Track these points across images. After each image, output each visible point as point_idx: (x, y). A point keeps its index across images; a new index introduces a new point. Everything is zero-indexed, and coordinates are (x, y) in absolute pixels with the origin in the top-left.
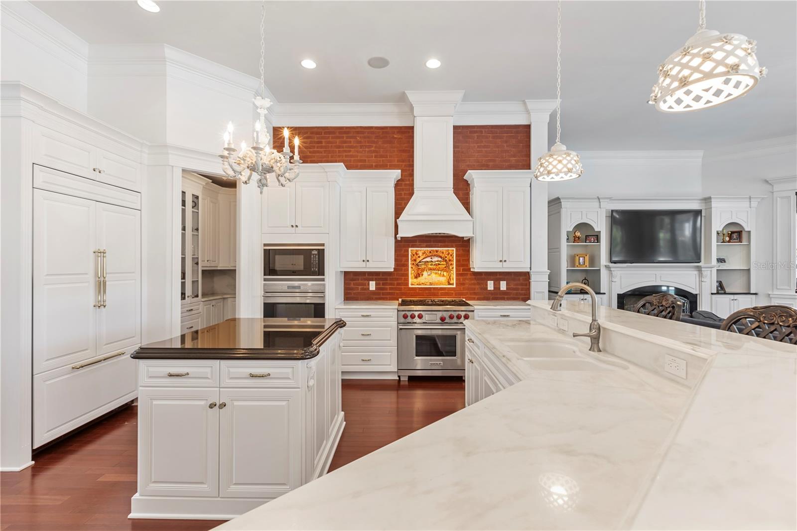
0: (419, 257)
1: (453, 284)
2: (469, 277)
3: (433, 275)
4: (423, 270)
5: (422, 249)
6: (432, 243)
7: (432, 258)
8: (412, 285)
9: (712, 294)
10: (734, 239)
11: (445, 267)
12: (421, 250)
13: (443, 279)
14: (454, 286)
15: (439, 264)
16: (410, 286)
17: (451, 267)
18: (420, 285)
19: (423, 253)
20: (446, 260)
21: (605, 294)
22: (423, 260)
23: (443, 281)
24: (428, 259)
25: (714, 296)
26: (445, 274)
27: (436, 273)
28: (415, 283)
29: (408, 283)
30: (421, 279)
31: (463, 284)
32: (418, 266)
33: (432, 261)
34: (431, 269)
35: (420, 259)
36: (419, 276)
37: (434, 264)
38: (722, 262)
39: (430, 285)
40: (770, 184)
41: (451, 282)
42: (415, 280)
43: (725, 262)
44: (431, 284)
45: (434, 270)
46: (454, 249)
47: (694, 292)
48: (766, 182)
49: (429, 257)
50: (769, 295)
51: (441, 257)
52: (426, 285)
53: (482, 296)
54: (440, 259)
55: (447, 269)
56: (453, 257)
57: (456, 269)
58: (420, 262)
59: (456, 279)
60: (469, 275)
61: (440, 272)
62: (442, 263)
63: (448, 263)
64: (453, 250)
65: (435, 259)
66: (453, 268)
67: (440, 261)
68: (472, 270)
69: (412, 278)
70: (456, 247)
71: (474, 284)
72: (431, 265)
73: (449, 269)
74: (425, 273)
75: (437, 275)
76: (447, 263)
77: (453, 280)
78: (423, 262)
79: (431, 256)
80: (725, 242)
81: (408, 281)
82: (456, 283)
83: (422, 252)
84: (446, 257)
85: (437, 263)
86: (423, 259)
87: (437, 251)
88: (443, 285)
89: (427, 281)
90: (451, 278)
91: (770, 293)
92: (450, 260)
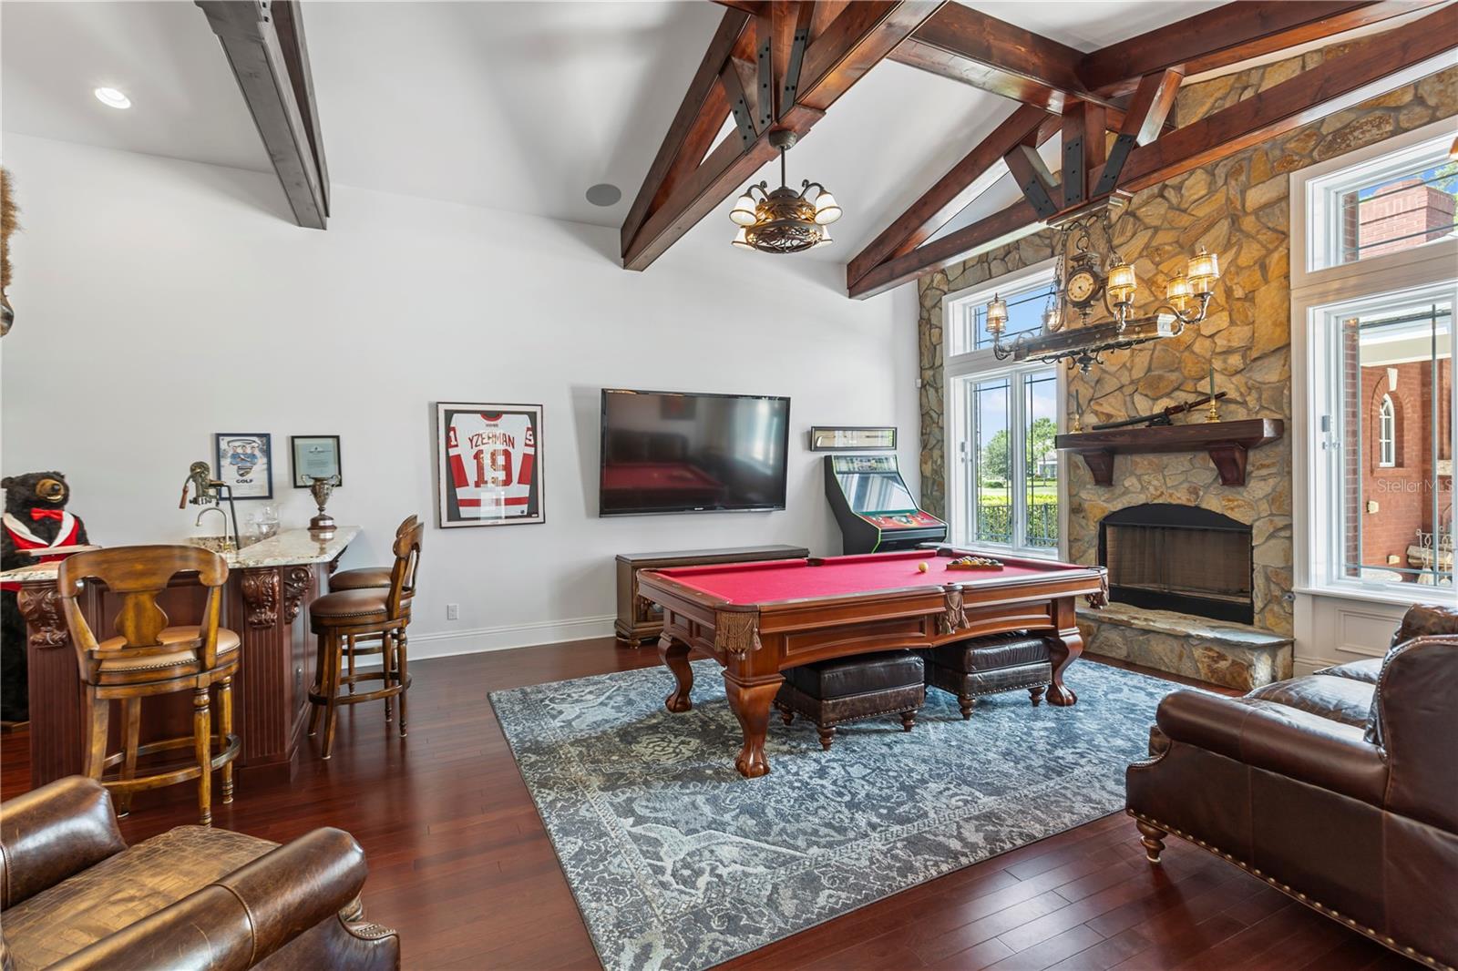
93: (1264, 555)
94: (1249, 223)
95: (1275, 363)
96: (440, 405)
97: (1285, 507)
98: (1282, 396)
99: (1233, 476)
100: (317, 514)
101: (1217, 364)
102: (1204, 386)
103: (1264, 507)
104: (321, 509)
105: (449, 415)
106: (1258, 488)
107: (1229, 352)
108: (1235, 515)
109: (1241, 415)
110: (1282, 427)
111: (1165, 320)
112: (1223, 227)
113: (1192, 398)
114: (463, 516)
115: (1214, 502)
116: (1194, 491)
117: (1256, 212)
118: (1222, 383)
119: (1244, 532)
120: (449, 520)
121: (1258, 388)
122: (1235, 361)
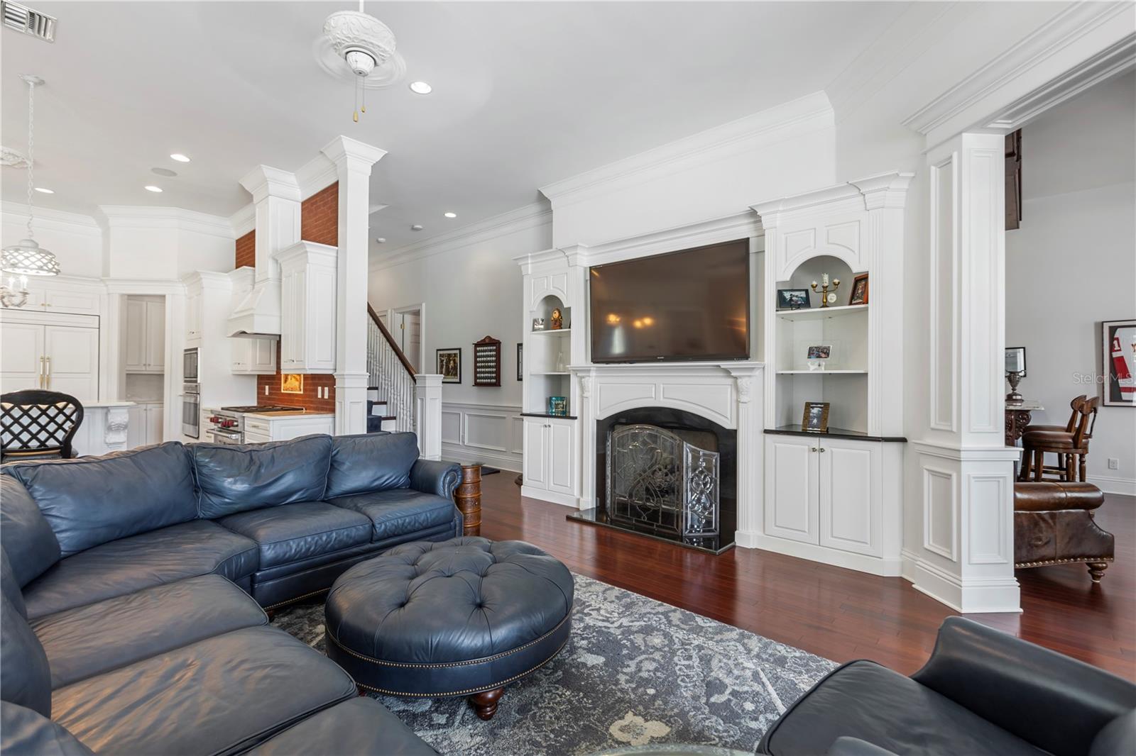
2: (309, 381)
9: (766, 432)
10: (858, 298)
21: (576, 418)
25: (768, 436)
38: (819, 357)
43: (827, 354)
47: (728, 425)
53: (315, 406)
71: (312, 390)
80: (827, 307)
96: (1105, 324)
100: (1011, 392)
104: (1014, 390)
105: (1113, 330)
114: (1124, 398)
120: (1111, 400)
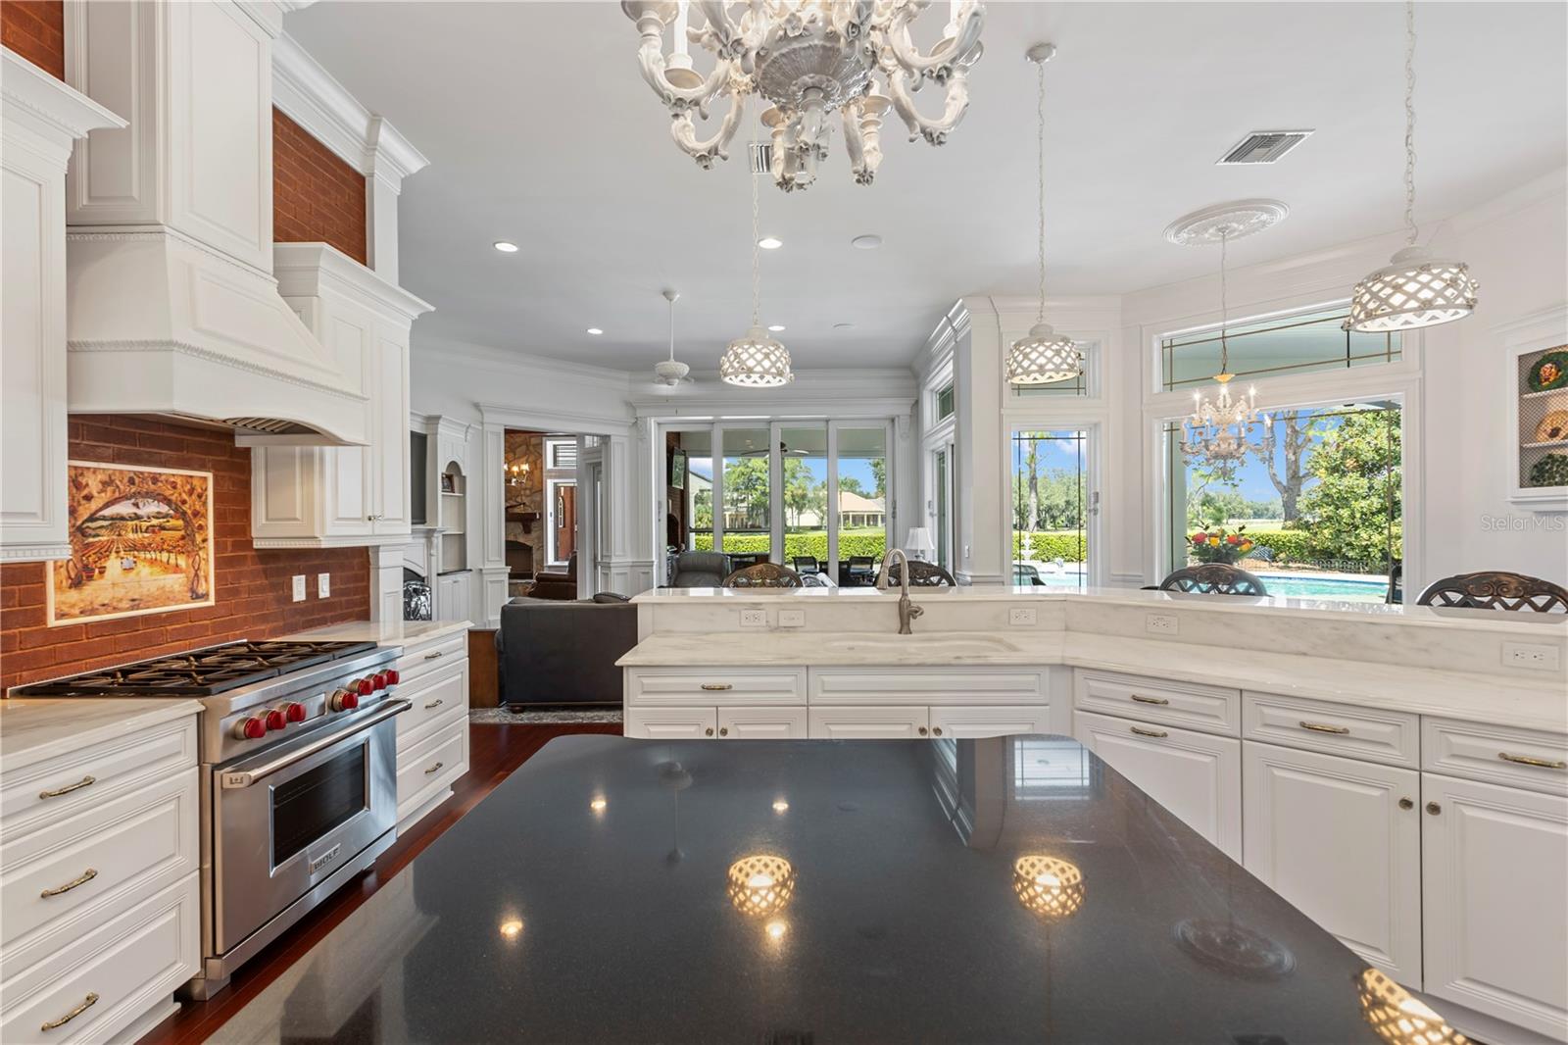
0: (88, 498)
1: (205, 596)
2: (249, 567)
3: (144, 570)
4: (104, 552)
5: (103, 465)
6: (137, 448)
7: (136, 505)
8: (60, 616)
9: (438, 575)
11: (183, 538)
12: (95, 471)
13: (176, 582)
14: (211, 602)
15: (162, 528)
16: (52, 622)
17: (199, 538)
18: (93, 612)
19: (105, 484)
20: (184, 513)
22: (107, 512)
23: (177, 587)
24: (124, 508)
26: (182, 561)
27: (152, 562)
28: (73, 606)
29: (43, 612)
30: (96, 591)
31: (235, 592)
32: (84, 535)
33: (138, 517)
34: (134, 547)
35: (94, 505)
36: (90, 578)
37: (144, 525)
39: (132, 608)
40: (480, 411)
41: (201, 590)
42: (73, 595)
44: (135, 603)
45: (145, 548)
46: (210, 475)
48: (477, 406)
49: (126, 498)
50: (481, 570)
51: (168, 502)
52: (116, 609)
53: (281, 624)
54: (164, 509)
55: (187, 544)
56: (205, 504)
57: (216, 544)
58: (92, 519)
59: (217, 577)
60: (249, 562)
61: (165, 556)
62: (173, 522)
63: (190, 523)
64: (205, 479)
65: (151, 508)
66: (205, 541)
67: (166, 516)
68: (257, 545)
69: (59, 588)
70: (215, 468)
71: (261, 590)
72: (135, 530)
73: (193, 541)
74: (113, 565)
75: (156, 569)
76: (188, 524)
77: (206, 581)
78: (104, 518)
79: (134, 495)
80: (447, 490)
81: (43, 602)
82: (217, 592)
83: (100, 477)
84: (184, 502)
85: (155, 522)
86: (107, 505)
87: (155, 479)
88: (177, 602)
89: (120, 592)
90: (201, 573)
91: (481, 567)
92: (196, 514)
93: (536, 556)
94: (531, 448)
95: (538, 494)
97: (542, 539)
98: (541, 504)
99: (527, 530)
101: (522, 492)
102: (519, 500)
103: (536, 541)
106: (534, 534)
107: (526, 489)
108: (528, 544)
109: (530, 511)
110: (541, 515)
111: (514, 480)
112: (524, 447)
113: (515, 503)
115: (521, 540)
116: (515, 535)
117: (534, 446)
118: (525, 500)
119: (531, 548)
121: (533, 502)
122: (528, 492)
